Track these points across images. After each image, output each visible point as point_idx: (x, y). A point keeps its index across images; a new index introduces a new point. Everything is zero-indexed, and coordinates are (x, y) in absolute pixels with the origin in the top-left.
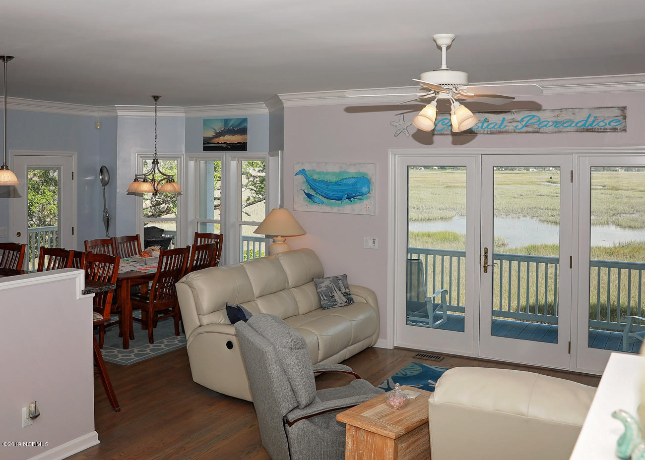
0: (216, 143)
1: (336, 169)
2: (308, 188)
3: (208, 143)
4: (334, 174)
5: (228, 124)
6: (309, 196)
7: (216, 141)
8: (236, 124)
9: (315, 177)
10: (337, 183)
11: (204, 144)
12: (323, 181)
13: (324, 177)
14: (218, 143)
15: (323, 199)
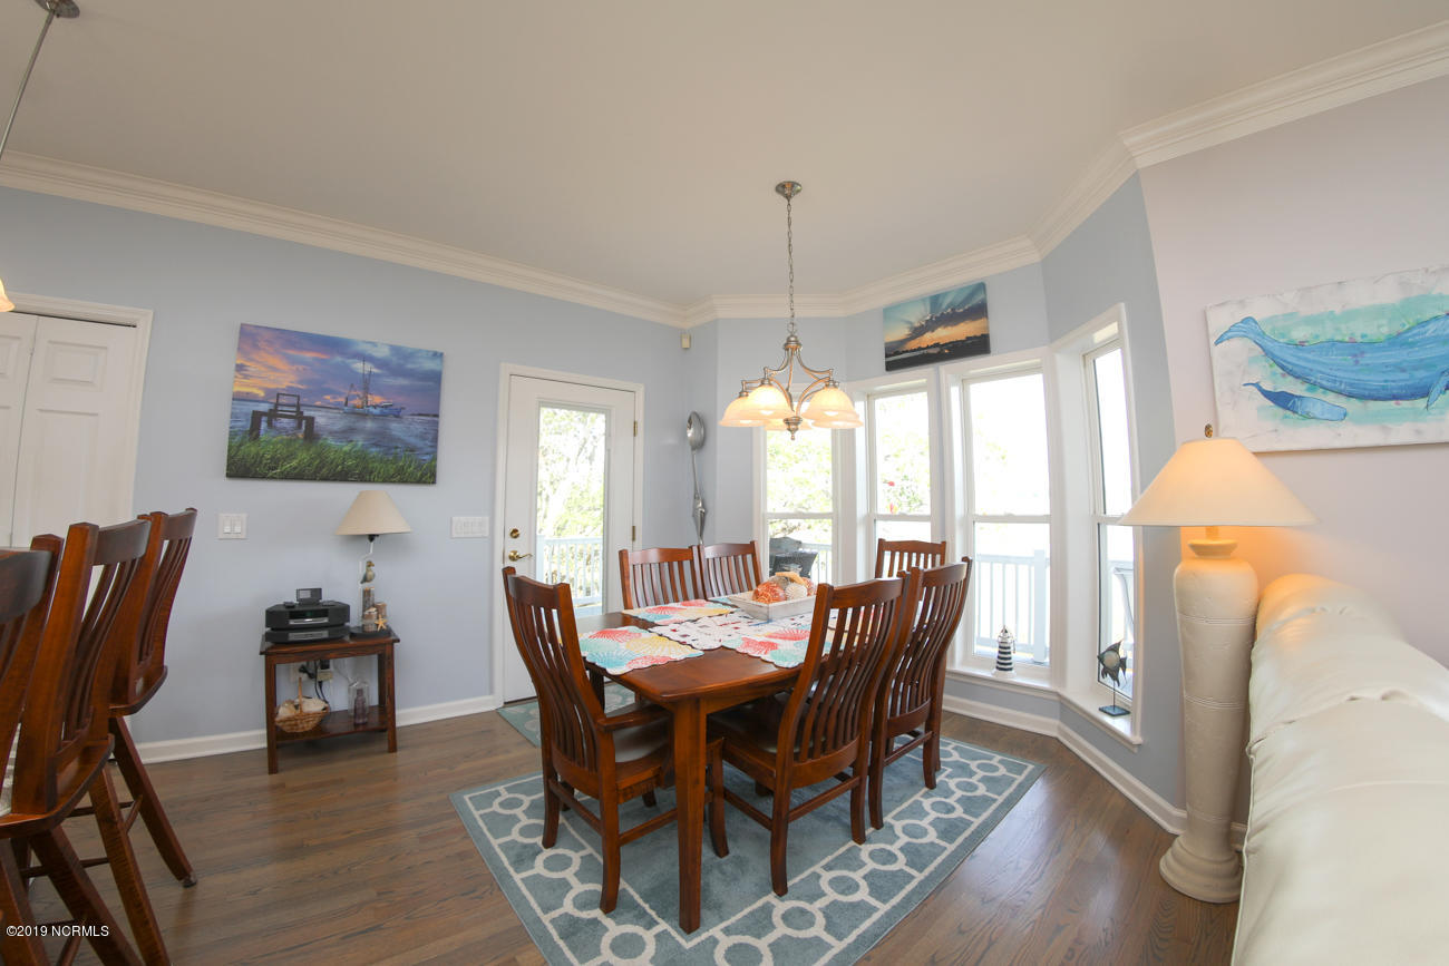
0: (915, 350)
1: (1388, 294)
2: (1274, 374)
3: (897, 353)
4: (1380, 311)
5: (941, 305)
6: (1282, 400)
7: (913, 344)
8: (960, 300)
9: (1299, 334)
10: (1397, 341)
11: (887, 356)
12: (1333, 343)
13: (1337, 329)
14: (920, 349)
15: (1342, 402)
